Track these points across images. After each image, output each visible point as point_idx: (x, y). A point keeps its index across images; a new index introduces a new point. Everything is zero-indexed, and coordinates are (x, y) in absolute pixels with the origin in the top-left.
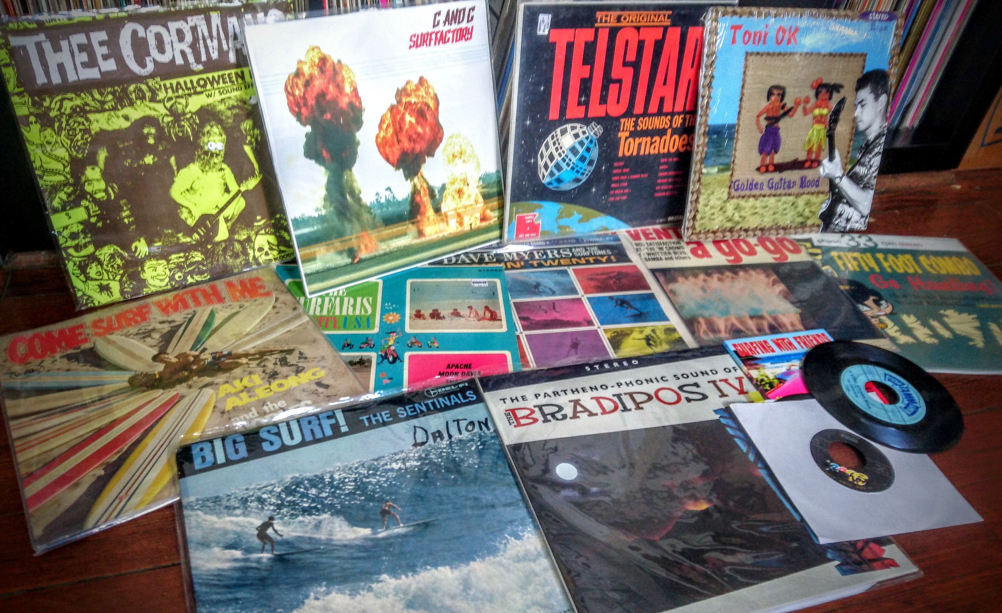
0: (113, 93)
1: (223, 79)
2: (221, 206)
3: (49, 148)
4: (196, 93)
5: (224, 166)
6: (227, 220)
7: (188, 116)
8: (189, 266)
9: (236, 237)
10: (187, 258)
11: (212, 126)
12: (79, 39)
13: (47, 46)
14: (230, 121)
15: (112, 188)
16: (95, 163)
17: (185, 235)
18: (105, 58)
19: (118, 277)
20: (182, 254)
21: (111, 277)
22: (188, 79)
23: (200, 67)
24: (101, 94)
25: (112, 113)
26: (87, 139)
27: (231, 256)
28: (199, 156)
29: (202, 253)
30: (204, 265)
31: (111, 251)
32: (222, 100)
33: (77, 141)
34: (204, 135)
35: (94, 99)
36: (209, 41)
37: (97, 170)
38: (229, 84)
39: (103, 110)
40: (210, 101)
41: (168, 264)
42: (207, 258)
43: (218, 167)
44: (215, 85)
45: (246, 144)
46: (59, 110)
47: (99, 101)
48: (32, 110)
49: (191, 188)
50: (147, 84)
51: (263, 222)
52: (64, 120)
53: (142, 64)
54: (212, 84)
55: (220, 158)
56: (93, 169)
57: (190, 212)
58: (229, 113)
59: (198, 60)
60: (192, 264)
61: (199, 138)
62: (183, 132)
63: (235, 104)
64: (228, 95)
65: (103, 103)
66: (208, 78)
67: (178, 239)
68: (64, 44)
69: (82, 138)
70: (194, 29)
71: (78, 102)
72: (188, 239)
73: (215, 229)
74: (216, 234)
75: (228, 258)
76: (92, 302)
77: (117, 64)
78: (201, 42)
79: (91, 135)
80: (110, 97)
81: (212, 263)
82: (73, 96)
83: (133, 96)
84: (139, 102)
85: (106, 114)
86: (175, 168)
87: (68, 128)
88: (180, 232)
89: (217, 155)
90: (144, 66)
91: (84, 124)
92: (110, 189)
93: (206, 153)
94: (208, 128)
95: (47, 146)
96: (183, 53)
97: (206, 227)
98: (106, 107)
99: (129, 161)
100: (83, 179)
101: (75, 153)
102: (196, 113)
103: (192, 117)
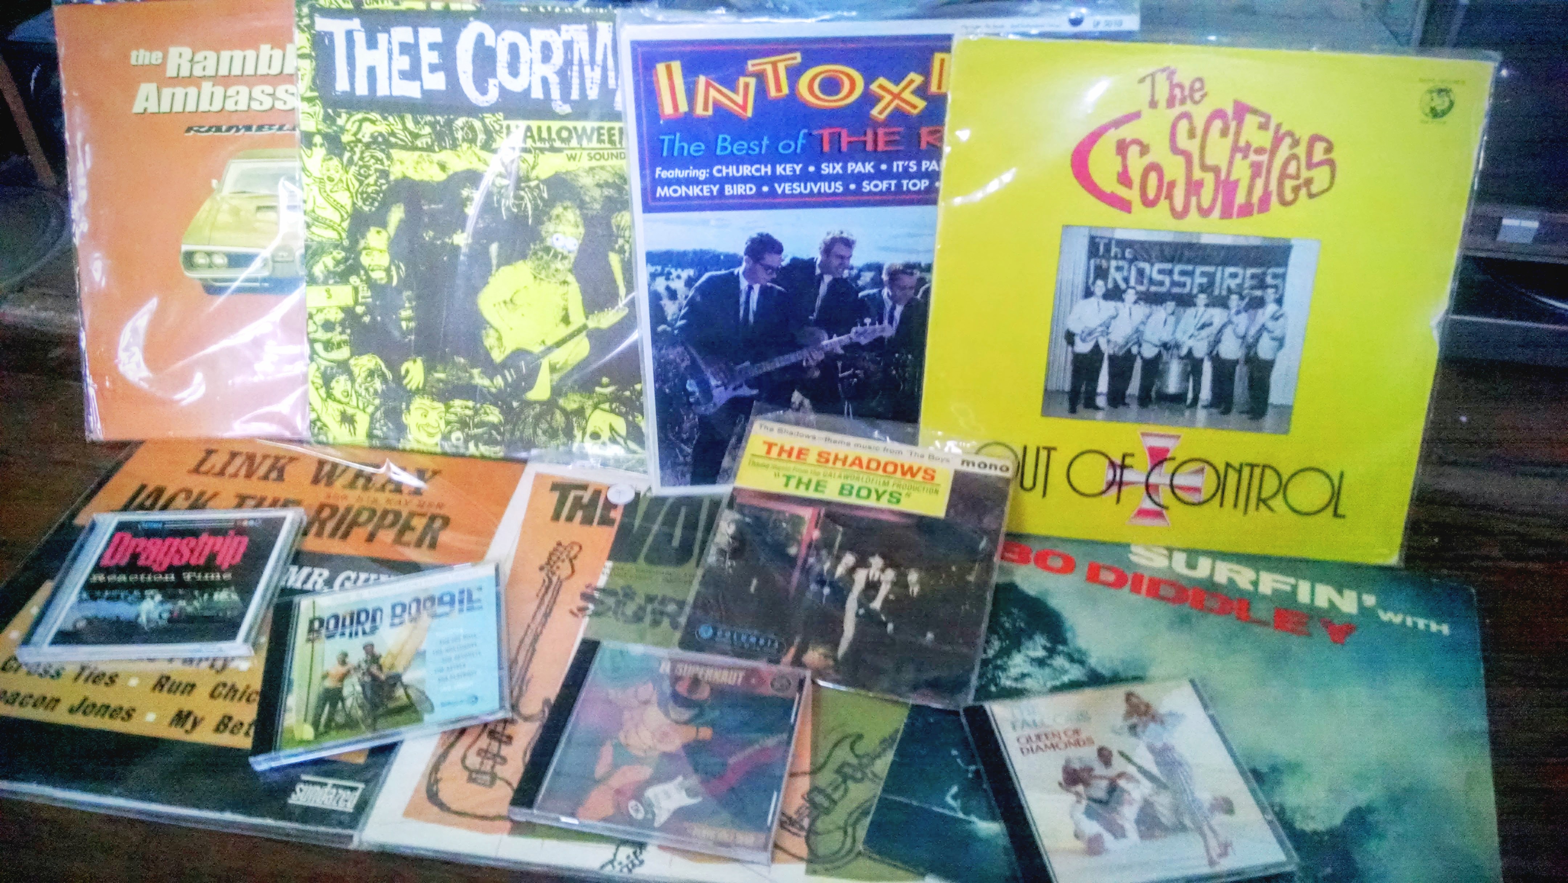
0: (432, 125)
1: (600, 135)
2: (549, 343)
3: (329, 186)
4: (553, 149)
5: (571, 278)
6: (553, 369)
7: (533, 184)
8: (477, 426)
9: (561, 402)
10: (476, 412)
11: (565, 208)
12: (402, 34)
13: (360, 38)
14: (597, 206)
15: (398, 268)
16: (383, 224)
17: (484, 373)
18: (433, 68)
19: (370, 409)
20: (471, 404)
21: (361, 406)
22: (544, 124)
23: (567, 109)
24: (417, 123)
25: (425, 154)
26: (382, 184)
27: (544, 432)
28: (535, 253)
29: (502, 412)
30: (499, 433)
31: (372, 365)
32: (592, 169)
33: (368, 185)
34: (550, 219)
35: (405, 128)
36: (587, 69)
37: (384, 235)
38: (607, 145)
39: (415, 148)
40: (571, 166)
41: (447, 411)
42: (507, 422)
43: (561, 277)
44: (585, 143)
45: (613, 250)
46: (355, 134)
47: (411, 133)
48: (320, 127)
49: (511, 300)
50: (482, 120)
51: (611, 389)
52: (358, 150)
53: (482, 89)
54: (580, 138)
55: (567, 264)
56: (378, 232)
57: (500, 339)
58: (597, 193)
59: (565, 96)
60: (482, 424)
61: (542, 223)
62: (519, 206)
63: (610, 180)
64: (602, 162)
65: (416, 136)
66: (575, 128)
67: (471, 377)
68: (382, 38)
69: (375, 184)
70: (568, 46)
71: (382, 127)
72: (486, 382)
73: (529, 379)
74: (530, 387)
75: (540, 432)
76: (326, 435)
77: (448, 83)
78: (576, 68)
79: (388, 182)
80: (427, 130)
81: (512, 433)
82: (379, 117)
83: (459, 135)
84: (465, 145)
85: (417, 153)
86: (494, 262)
87: (361, 163)
88: (476, 367)
89: (564, 258)
90: (483, 91)
91: (382, 164)
92: (393, 268)
93: (547, 250)
94: (558, 210)
95: (328, 182)
96: (545, 81)
97: (518, 370)
98: (419, 143)
99: (431, 233)
100: (362, 244)
101: (360, 203)
102: (547, 182)
103: (538, 187)
